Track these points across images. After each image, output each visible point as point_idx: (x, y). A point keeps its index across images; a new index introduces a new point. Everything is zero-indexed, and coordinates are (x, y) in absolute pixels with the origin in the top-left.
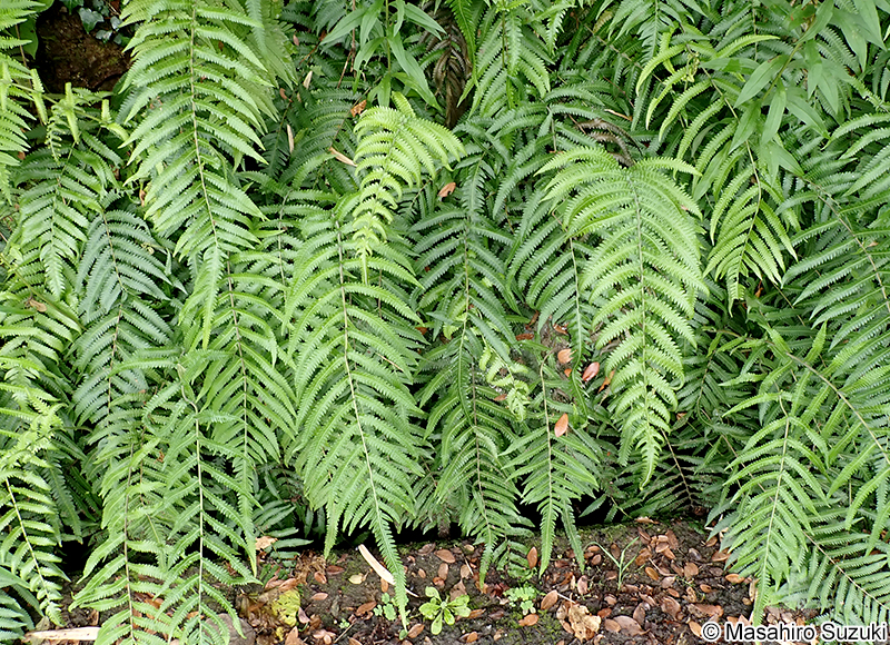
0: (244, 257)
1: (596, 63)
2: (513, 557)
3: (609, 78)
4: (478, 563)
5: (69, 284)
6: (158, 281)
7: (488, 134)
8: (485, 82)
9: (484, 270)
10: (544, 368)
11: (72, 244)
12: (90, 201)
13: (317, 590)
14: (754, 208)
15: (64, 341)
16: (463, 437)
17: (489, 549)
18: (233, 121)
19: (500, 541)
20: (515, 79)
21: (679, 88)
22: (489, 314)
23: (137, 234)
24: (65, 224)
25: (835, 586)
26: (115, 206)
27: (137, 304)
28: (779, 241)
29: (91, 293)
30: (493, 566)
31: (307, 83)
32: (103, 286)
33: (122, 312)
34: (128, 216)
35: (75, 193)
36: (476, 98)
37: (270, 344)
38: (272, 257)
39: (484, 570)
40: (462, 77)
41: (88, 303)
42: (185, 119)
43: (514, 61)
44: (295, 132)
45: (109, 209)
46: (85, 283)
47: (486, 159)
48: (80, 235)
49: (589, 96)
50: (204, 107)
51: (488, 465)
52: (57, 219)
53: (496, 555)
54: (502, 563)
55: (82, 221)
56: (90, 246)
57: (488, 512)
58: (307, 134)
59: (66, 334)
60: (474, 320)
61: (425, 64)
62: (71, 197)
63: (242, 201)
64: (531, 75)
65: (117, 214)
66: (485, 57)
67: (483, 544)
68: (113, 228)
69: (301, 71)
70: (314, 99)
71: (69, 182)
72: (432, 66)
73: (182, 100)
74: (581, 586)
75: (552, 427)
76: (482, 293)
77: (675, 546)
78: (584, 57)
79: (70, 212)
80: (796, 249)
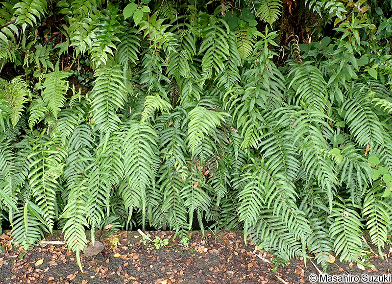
0: (115, 133)
1: (215, 94)
2: (184, 234)
3: (218, 99)
4: (173, 235)
5: (66, 143)
6: (91, 143)
7: (182, 109)
8: (184, 97)
9: (178, 142)
10: (193, 170)
11: (69, 133)
12: (75, 122)
13: (124, 238)
14: (252, 130)
15: (64, 158)
16: (171, 191)
17: (177, 231)
18: (117, 99)
19: (181, 229)
20: (191, 96)
21: (234, 99)
22: (178, 153)
23: (87, 130)
24: (68, 128)
25: (278, 243)
26: (82, 123)
27: (84, 149)
28: (257, 138)
29: (73, 145)
30: (177, 236)
31: (136, 97)
32: (76, 143)
33: (80, 151)
34: (86, 126)
35: (72, 120)
36: (181, 102)
37: (120, 154)
38: (123, 133)
39: (175, 237)
40: (178, 96)
41: (71, 148)
42: (106, 98)
43: (190, 91)
44: (132, 109)
45: (81, 124)
46: (71, 144)
47: (182, 115)
48: (72, 131)
49: (211, 102)
50: (111, 96)
51: (178, 202)
52: (66, 126)
53: (179, 233)
54: (180, 235)
55: (73, 127)
56: (74, 133)
57: (177, 218)
58: (135, 109)
59: (65, 157)
60: (174, 154)
61: (168, 92)
62: (71, 121)
63: (117, 118)
64: (195, 95)
65: (82, 125)
66: (184, 91)
67: (175, 230)
68: (81, 129)
69: (135, 93)
70: (138, 101)
71: (70, 117)
72: (170, 92)
73: (105, 94)
74: (203, 242)
75: (193, 185)
76: (177, 147)
77: (235, 236)
78: (212, 93)
79: (70, 125)
80: (261, 140)
